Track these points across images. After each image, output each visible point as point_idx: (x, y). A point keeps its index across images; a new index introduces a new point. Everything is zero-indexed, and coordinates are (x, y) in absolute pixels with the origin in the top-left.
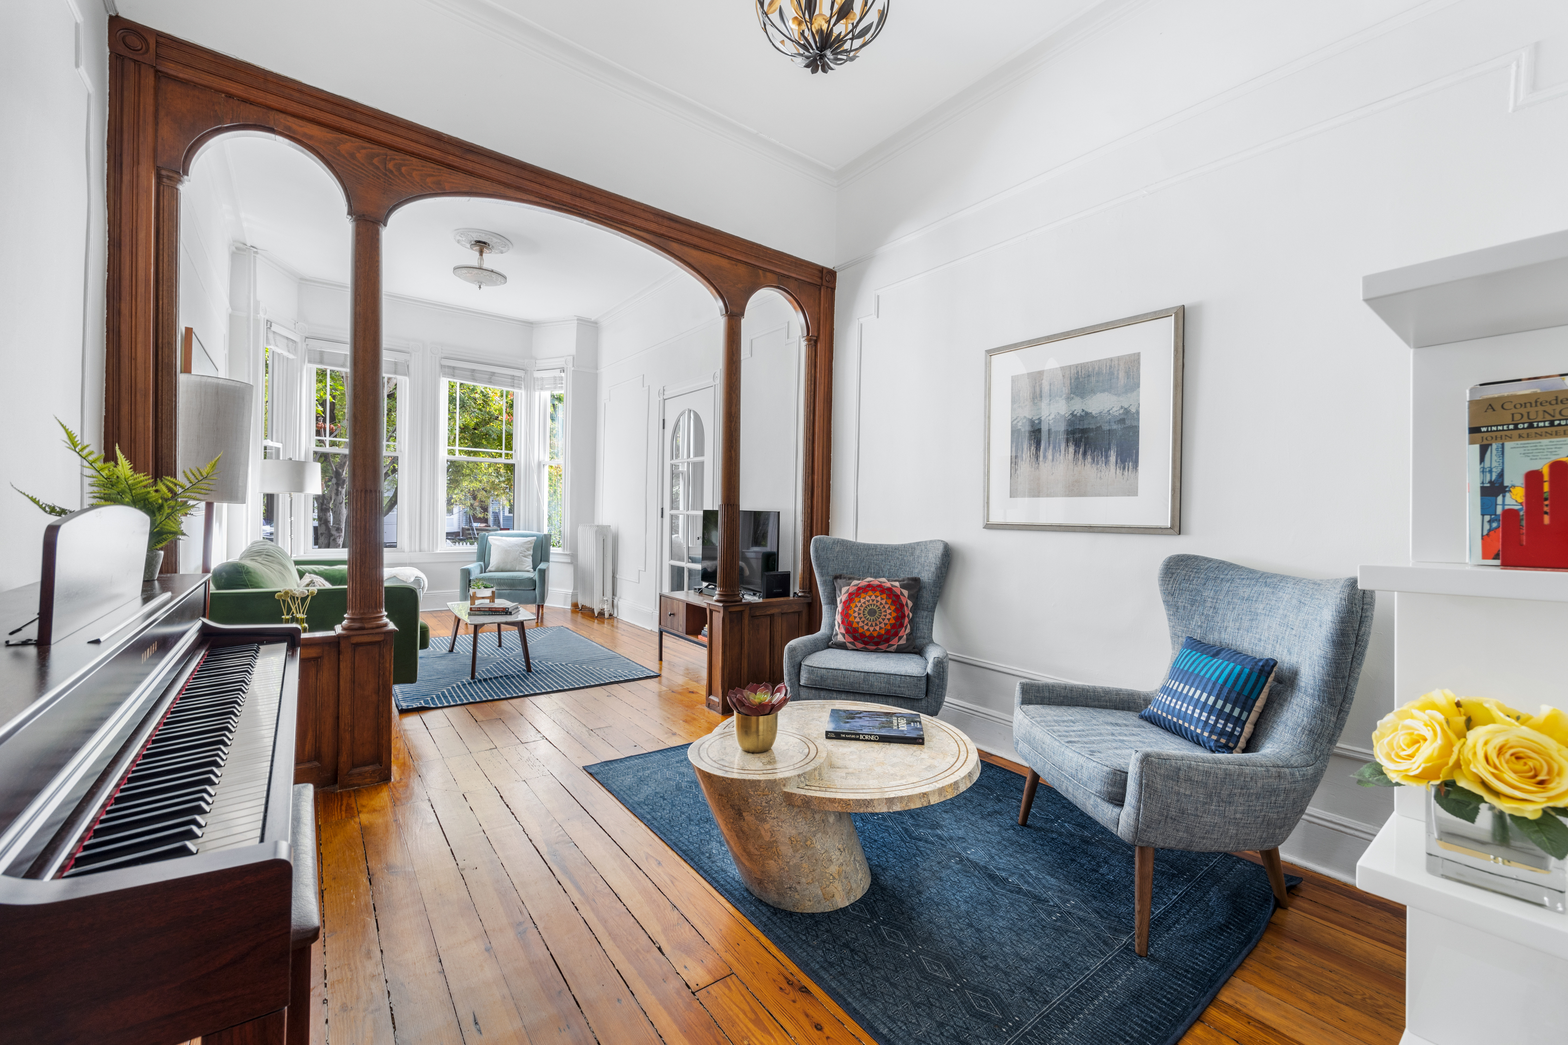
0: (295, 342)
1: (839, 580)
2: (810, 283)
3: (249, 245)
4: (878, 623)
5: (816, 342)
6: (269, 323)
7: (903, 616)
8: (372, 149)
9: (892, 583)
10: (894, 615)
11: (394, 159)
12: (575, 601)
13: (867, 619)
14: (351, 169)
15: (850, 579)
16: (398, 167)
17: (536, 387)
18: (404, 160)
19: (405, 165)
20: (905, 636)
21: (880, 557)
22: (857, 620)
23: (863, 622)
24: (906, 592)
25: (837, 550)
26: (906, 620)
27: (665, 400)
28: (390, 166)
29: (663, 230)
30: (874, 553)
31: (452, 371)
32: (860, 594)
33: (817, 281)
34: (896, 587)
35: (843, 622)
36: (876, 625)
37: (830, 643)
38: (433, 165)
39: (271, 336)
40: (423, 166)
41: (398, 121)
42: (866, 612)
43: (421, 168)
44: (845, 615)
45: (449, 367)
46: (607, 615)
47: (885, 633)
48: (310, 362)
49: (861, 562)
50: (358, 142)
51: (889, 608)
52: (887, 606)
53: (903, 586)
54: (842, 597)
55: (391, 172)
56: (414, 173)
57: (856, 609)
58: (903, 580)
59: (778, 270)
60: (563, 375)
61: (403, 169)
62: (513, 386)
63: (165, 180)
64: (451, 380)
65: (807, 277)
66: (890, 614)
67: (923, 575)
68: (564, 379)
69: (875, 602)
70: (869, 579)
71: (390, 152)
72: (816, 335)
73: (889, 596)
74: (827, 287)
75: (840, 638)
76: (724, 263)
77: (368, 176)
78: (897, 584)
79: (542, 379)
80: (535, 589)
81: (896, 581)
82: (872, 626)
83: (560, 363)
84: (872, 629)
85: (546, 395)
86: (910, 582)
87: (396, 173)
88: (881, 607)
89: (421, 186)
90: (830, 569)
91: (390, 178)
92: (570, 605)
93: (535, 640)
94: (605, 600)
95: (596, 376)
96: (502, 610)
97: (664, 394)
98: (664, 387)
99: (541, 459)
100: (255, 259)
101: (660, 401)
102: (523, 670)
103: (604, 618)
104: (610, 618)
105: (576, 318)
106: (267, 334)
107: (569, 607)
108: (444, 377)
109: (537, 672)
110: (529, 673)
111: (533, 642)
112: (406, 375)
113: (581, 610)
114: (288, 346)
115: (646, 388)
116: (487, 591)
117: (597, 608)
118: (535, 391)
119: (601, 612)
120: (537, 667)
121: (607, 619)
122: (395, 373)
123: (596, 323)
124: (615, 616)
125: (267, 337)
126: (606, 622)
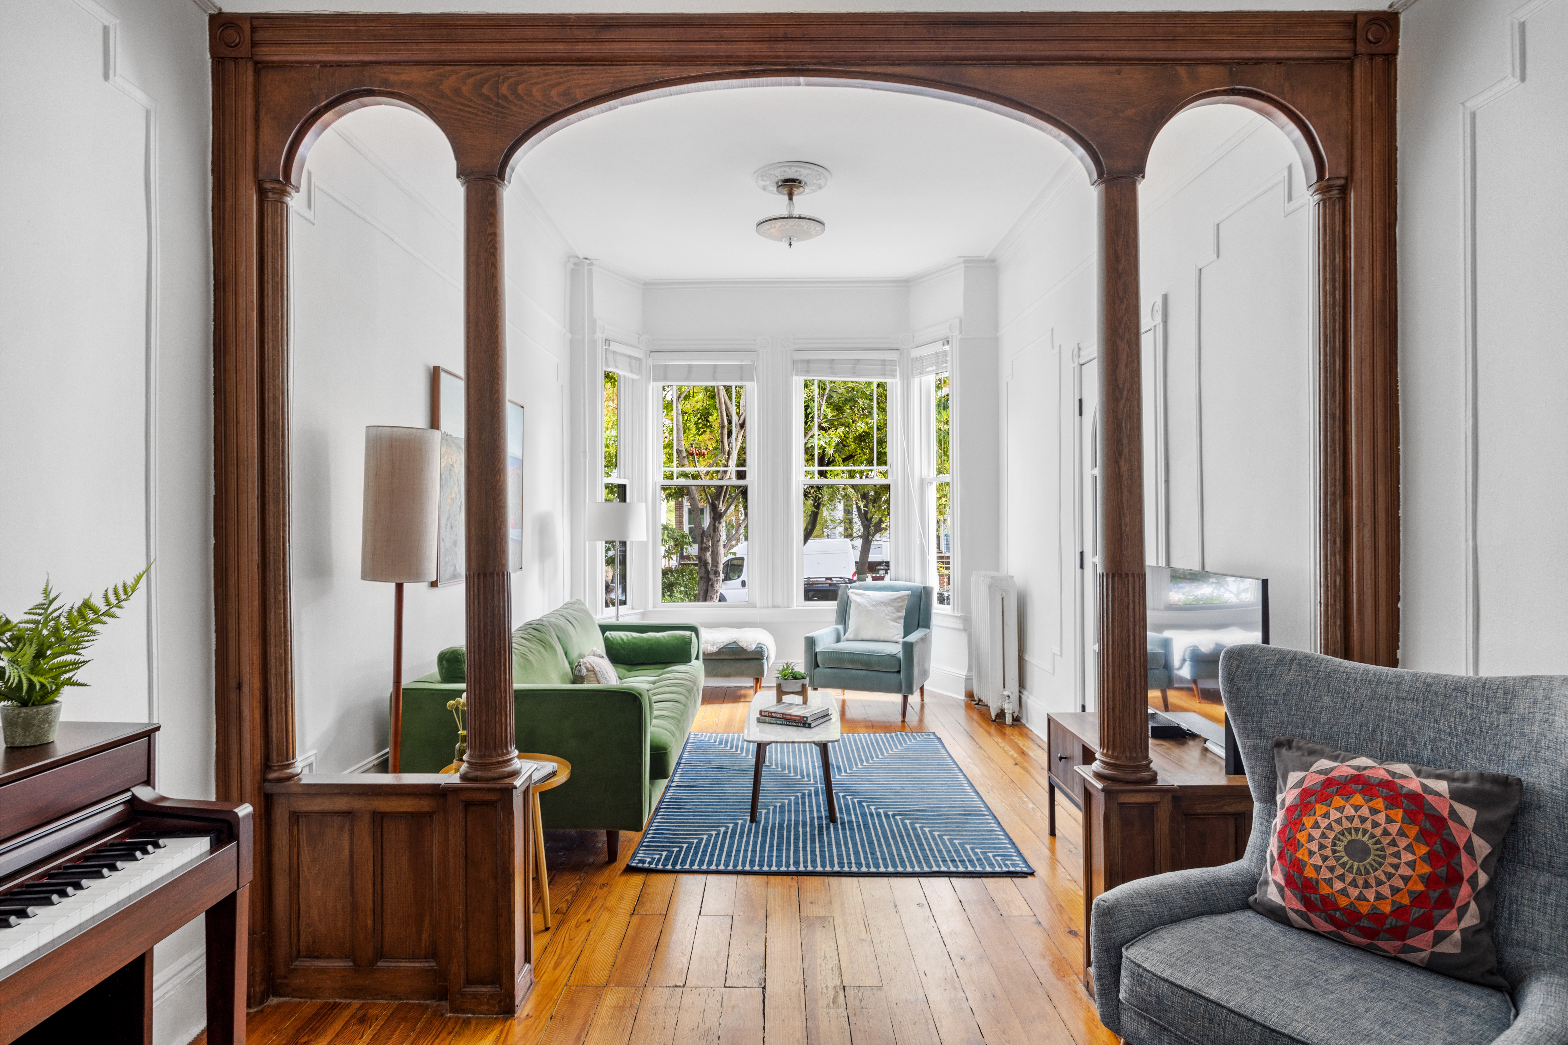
0: (639, 359)
1: (1284, 751)
2: (1319, 61)
3: (580, 257)
4: (1373, 882)
5: (1344, 191)
6: (607, 342)
7: (1456, 878)
8: (481, 73)
9: (1427, 782)
10: (1425, 869)
11: (508, 78)
12: (969, 688)
13: (1343, 865)
14: (456, 111)
15: (1311, 753)
16: (513, 89)
17: (915, 372)
18: (520, 75)
19: (523, 81)
20: (1457, 935)
21: (1409, 704)
22: (1317, 860)
23: (1332, 869)
24: (1468, 814)
25: (1289, 678)
26: (1465, 891)
27: (1081, 365)
28: (504, 89)
29: (948, 50)
30: (1393, 693)
31: (805, 366)
32: (1331, 796)
33: (1344, 49)
34: (1438, 794)
35: (1281, 856)
36: (1367, 885)
37: (1251, 899)
38: (558, 68)
39: (610, 357)
40: (546, 75)
41: (508, 20)
42: (1340, 847)
43: (543, 79)
44: (1289, 843)
45: (803, 361)
46: (1009, 720)
47: (1393, 913)
48: (654, 380)
49: (1355, 712)
50: (464, 70)
51: (1409, 848)
52: (1403, 843)
53: (1457, 795)
54: (1287, 796)
55: (505, 98)
56: (534, 90)
57: (1316, 834)
58: (1466, 779)
59: (1225, 54)
60: (947, 348)
61: (521, 89)
62: (884, 375)
63: (270, 195)
64: (806, 378)
65: (1311, 48)
66: (1412, 865)
67: (1534, 771)
68: (950, 354)
69: (1368, 825)
70: (1363, 761)
71: (503, 70)
72: (1343, 172)
73: (1411, 817)
74: (1372, 56)
75: (1273, 895)
76: (1089, 75)
77: (477, 115)
78: (1442, 786)
79: (921, 358)
80: (899, 672)
81: (1439, 777)
82: (1354, 883)
83: (944, 330)
84: (1354, 892)
86: (1488, 786)
87: (511, 98)
88: (1386, 841)
89: (544, 105)
90: (1265, 722)
91: (504, 107)
92: (964, 694)
93: (880, 757)
94: (1006, 693)
95: (995, 342)
96: (798, 720)
97: (1079, 356)
98: (1078, 344)
99: (924, 474)
100: (590, 271)
101: (1074, 368)
102: (826, 817)
103: (1005, 724)
104: (1015, 723)
105: (962, 260)
106: (606, 354)
107: (963, 697)
108: (798, 375)
109: (843, 824)
110: (831, 824)
111: (875, 759)
112: (753, 380)
113: (978, 704)
114: (630, 366)
115: (1057, 349)
116: (797, 683)
117: (995, 706)
118: (913, 377)
119: (1001, 714)
120: (849, 814)
121: (1010, 726)
122: (741, 379)
123: (993, 261)
124: (1024, 721)
125: (606, 358)
126: (1008, 731)
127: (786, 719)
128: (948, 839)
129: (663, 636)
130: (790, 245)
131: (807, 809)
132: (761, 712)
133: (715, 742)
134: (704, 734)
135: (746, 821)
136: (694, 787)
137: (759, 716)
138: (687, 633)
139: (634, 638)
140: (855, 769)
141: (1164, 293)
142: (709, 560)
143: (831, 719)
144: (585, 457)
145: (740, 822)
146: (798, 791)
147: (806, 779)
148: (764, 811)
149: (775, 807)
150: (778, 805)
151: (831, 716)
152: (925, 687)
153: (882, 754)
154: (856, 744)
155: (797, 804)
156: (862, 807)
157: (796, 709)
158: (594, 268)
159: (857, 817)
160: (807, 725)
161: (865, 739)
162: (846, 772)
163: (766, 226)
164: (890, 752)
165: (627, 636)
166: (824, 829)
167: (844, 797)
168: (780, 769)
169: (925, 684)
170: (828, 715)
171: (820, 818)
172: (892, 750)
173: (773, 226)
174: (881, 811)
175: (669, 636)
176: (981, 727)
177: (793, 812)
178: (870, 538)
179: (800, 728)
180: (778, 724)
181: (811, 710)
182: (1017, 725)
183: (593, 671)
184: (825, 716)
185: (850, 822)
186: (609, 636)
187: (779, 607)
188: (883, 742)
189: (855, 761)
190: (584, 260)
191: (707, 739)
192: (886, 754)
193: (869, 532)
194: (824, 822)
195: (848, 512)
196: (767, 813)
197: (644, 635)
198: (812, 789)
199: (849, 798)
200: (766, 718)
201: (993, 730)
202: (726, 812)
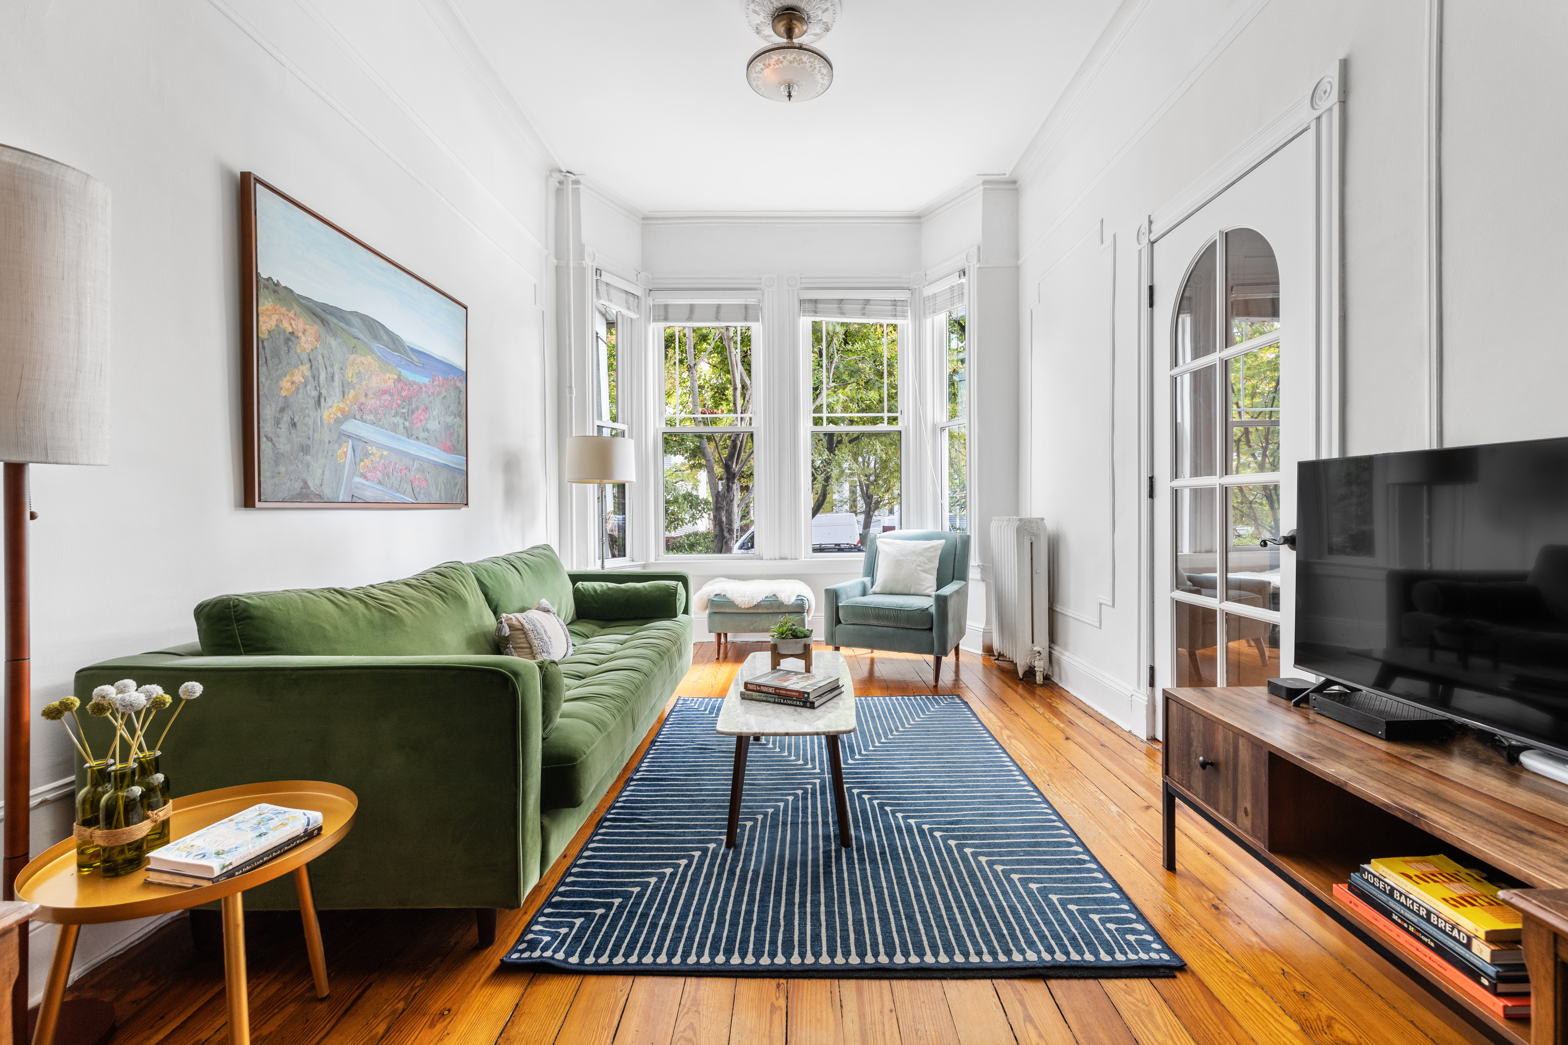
0: (637, 296)
3: (564, 171)
6: (598, 271)
12: (988, 642)
17: (927, 312)
27: (1153, 243)
31: (813, 305)
39: (603, 288)
45: (810, 301)
46: (1039, 679)
48: (654, 320)
60: (963, 280)
62: (894, 315)
64: (814, 318)
68: (966, 286)
79: (935, 295)
80: (931, 629)
83: (959, 262)
85: (941, 320)
92: (981, 648)
93: (901, 729)
94: (1036, 648)
95: (1016, 270)
96: (796, 696)
97: (1150, 232)
98: (1150, 216)
99: (937, 419)
100: (576, 192)
101: (1140, 251)
102: (835, 836)
103: (1036, 683)
104: (1046, 682)
105: (980, 180)
106: (597, 285)
107: (980, 652)
108: (805, 316)
109: (860, 849)
110: (843, 850)
111: (895, 733)
112: (758, 320)
113: (997, 659)
114: (627, 302)
115: (1108, 240)
116: (797, 643)
117: (1023, 663)
118: (925, 317)
119: (1031, 672)
120: (868, 830)
121: (1041, 686)
122: (746, 320)
123: (1014, 182)
124: (1056, 679)
125: (597, 289)
126: (1038, 691)
127: (779, 695)
128: (1019, 879)
129: (644, 587)
130: (790, 96)
131: (810, 820)
132: (746, 684)
133: (705, 710)
134: (695, 699)
135: (720, 846)
136: (662, 780)
137: (743, 690)
138: (673, 583)
139: (609, 589)
140: (871, 748)
141: (1342, 57)
142: (724, 519)
143: (841, 693)
144: (571, 393)
145: (712, 846)
146: (799, 786)
147: (810, 766)
148: (749, 824)
149: (765, 815)
150: (770, 811)
151: (843, 689)
152: (961, 647)
153: (903, 726)
154: (871, 712)
155: (795, 809)
156: (884, 814)
157: (794, 679)
158: (581, 187)
159: (879, 836)
160: (808, 704)
161: (881, 704)
162: (860, 753)
163: (758, 65)
164: (912, 722)
165: (602, 586)
166: (833, 860)
167: (859, 795)
168: (778, 750)
169: (961, 642)
170: (838, 687)
171: (827, 838)
172: (914, 719)
173: (767, 62)
174: (912, 821)
175: (650, 587)
176: (1009, 687)
177: (789, 826)
178: (871, 513)
179: (799, 709)
180: (769, 702)
181: (814, 681)
182: (1048, 685)
183: (522, 630)
184: (834, 690)
185: (870, 844)
186: (580, 587)
187: (786, 559)
188: (902, 708)
189: (871, 736)
190: (568, 174)
191: (696, 707)
192: (907, 726)
193: (870, 508)
194: (833, 847)
195: (853, 492)
196: (753, 829)
197: (623, 586)
198: (818, 781)
199: (866, 797)
200: (753, 693)
201: (1020, 690)
202: (695, 827)
